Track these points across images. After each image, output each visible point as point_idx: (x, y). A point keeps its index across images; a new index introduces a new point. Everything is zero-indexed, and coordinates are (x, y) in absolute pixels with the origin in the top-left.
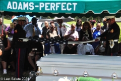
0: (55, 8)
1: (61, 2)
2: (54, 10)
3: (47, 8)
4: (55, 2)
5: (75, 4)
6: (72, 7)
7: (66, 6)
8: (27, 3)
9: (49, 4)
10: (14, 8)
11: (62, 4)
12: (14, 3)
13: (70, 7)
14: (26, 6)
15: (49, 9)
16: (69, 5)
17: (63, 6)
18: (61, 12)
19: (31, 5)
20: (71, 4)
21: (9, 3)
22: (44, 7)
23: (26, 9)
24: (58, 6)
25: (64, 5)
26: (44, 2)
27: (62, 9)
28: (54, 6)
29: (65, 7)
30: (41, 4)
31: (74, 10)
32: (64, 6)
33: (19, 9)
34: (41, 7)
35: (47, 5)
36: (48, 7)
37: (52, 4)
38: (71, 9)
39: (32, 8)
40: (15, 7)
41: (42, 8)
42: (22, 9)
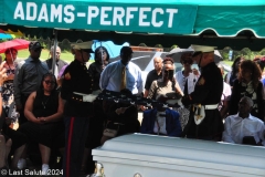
0: (124, 19)
1: (139, 6)
2: (121, 24)
3: (106, 19)
4: (125, 6)
5: (172, 12)
6: (164, 17)
7: (149, 15)
8: (60, 6)
9: (110, 9)
10: (29, 18)
11: (142, 10)
12: (29, 5)
13: (159, 17)
14: (56, 12)
15: (109, 23)
16: (158, 14)
17: (142, 17)
18: (136, 30)
19: (69, 10)
20: (162, 12)
21: (20, 5)
22: (99, 16)
23: (56, 20)
24: (132, 16)
25: (145, 13)
26: (100, 5)
27: (141, 24)
28: (123, 15)
29: (149, 19)
30: (91, 8)
31: (170, 25)
32: (145, 17)
33: (39, 20)
34: (91, 16)
35: (106, 12)
36: (106, 16)
37: (116, 9)
38: (161, 23)
39: (69, 18)
40: (32, 15)
41: (93, 19)
42: (47, 20)
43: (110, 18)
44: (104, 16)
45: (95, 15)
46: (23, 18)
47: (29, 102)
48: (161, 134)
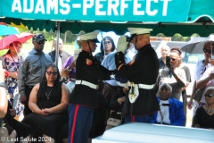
0: (119, 9)
2: (116, 13)
3: (101, 10)
6: (159, 6)
10: (26, 11)
13: (153, 6)
14: (52, 4)
15: (103, 13)
16: (152, 2)
17: (136, 6)
18: (131, 20)
19: (65, 2)
22: (94, 6)
23: (52, 12)
24: (126, 6)
25: (139, 2)
27: (136, 13)
28: (117, 5)
29: (143, 8)
31: (165, 13)
32: (140, 6)
33: (36, 12)
34: (86, 7)
35: (101, 2)
36: (101, 6)
38: (155, 12)
39: (65, 9)
40: (29, 7)
41: (88, 9)
42: (43, 12)
43: (105, 8)
44: (99, 6)
45: (90, 6)
46: (20, 11)
47: (33, 94)
48: (164, 123)
